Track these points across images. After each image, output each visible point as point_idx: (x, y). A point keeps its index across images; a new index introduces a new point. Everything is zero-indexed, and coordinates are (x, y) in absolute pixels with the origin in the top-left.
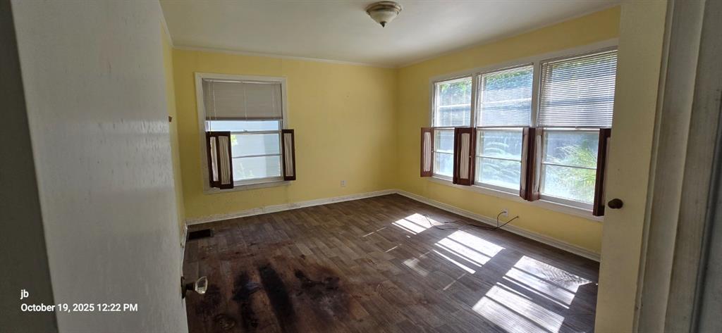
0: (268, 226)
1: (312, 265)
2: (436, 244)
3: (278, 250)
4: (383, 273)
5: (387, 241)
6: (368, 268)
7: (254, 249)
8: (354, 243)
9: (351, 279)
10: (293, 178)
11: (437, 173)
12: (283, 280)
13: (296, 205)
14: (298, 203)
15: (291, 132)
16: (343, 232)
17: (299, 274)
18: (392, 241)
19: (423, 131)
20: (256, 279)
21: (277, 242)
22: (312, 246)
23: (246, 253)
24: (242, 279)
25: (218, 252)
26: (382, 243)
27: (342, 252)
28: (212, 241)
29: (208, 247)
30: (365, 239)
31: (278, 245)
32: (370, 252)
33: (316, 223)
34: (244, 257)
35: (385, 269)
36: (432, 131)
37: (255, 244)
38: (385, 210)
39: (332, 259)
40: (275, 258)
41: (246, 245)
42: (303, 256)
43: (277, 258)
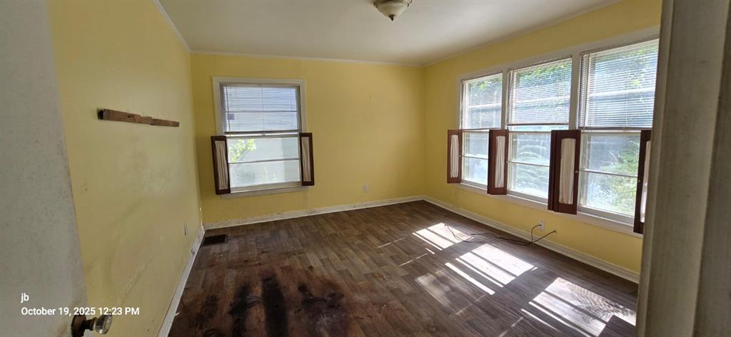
0: (283, 233)
1: (318, 278)
2: (457, 259)
3: (287, 260)
4: (392, 291)
5: (404, 254)
6: (378, 284)
7: (263, 257)
8: (368, 255)
9: (356, 296)
10: (312, 183)
11: (466, 179)
12: (285, 295)
13: (315, 212)
14: (317, 209)
15: (310, 135)
16: (359, 241)
17: (302, 288)
18: (408, 254)
19: (450, 133)
20: (258, 291)
21: (289, 251)
22: (323, 257)
23: (254, 261)
24: (244, 290)
25: (227, 259)
26: (397, 256)
27: (353, 264)
28: (225, 247)
29: (219, 254)
30: (380, 251)
31: (288, 254)
32: (382, 266)
33: (333, 231)
34: (252, 266)
35: (395, 287)
36: (460, 133)
37: (266, 252)
38: (408, 218)
39: (341, 273)
40: (281, 268)
41: (256, 254)
42: (311, 268)
43: (285, 269)
